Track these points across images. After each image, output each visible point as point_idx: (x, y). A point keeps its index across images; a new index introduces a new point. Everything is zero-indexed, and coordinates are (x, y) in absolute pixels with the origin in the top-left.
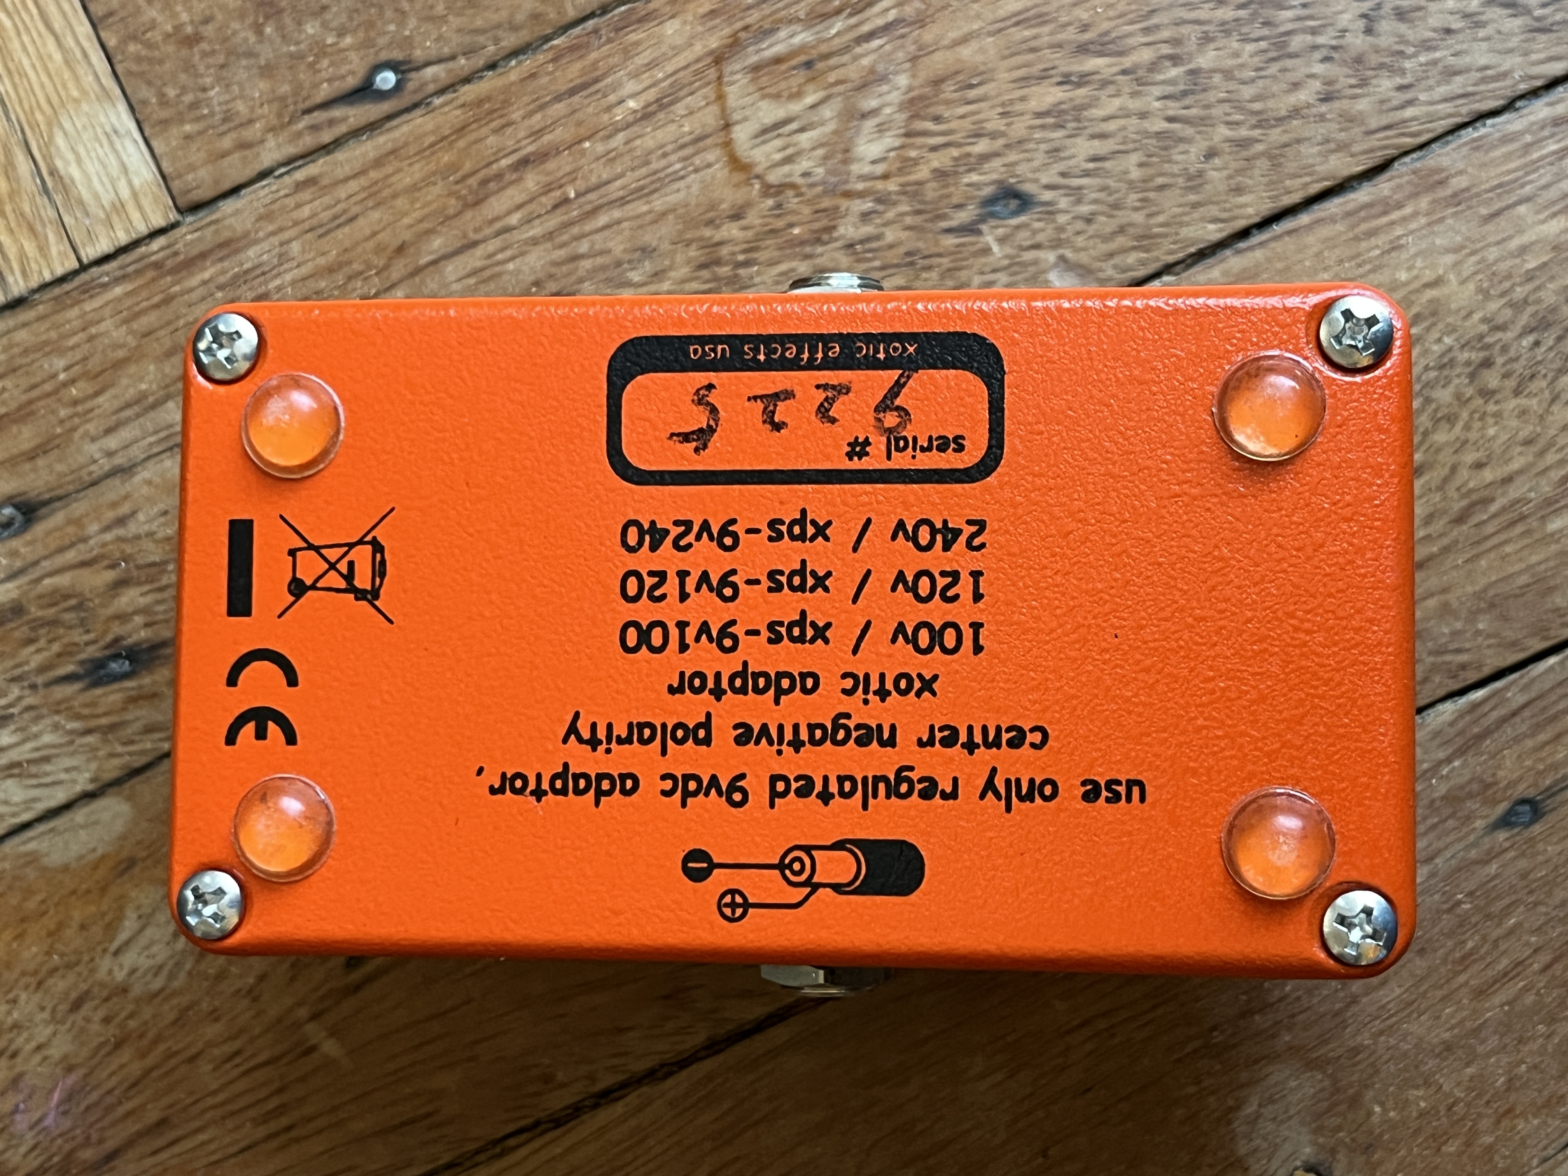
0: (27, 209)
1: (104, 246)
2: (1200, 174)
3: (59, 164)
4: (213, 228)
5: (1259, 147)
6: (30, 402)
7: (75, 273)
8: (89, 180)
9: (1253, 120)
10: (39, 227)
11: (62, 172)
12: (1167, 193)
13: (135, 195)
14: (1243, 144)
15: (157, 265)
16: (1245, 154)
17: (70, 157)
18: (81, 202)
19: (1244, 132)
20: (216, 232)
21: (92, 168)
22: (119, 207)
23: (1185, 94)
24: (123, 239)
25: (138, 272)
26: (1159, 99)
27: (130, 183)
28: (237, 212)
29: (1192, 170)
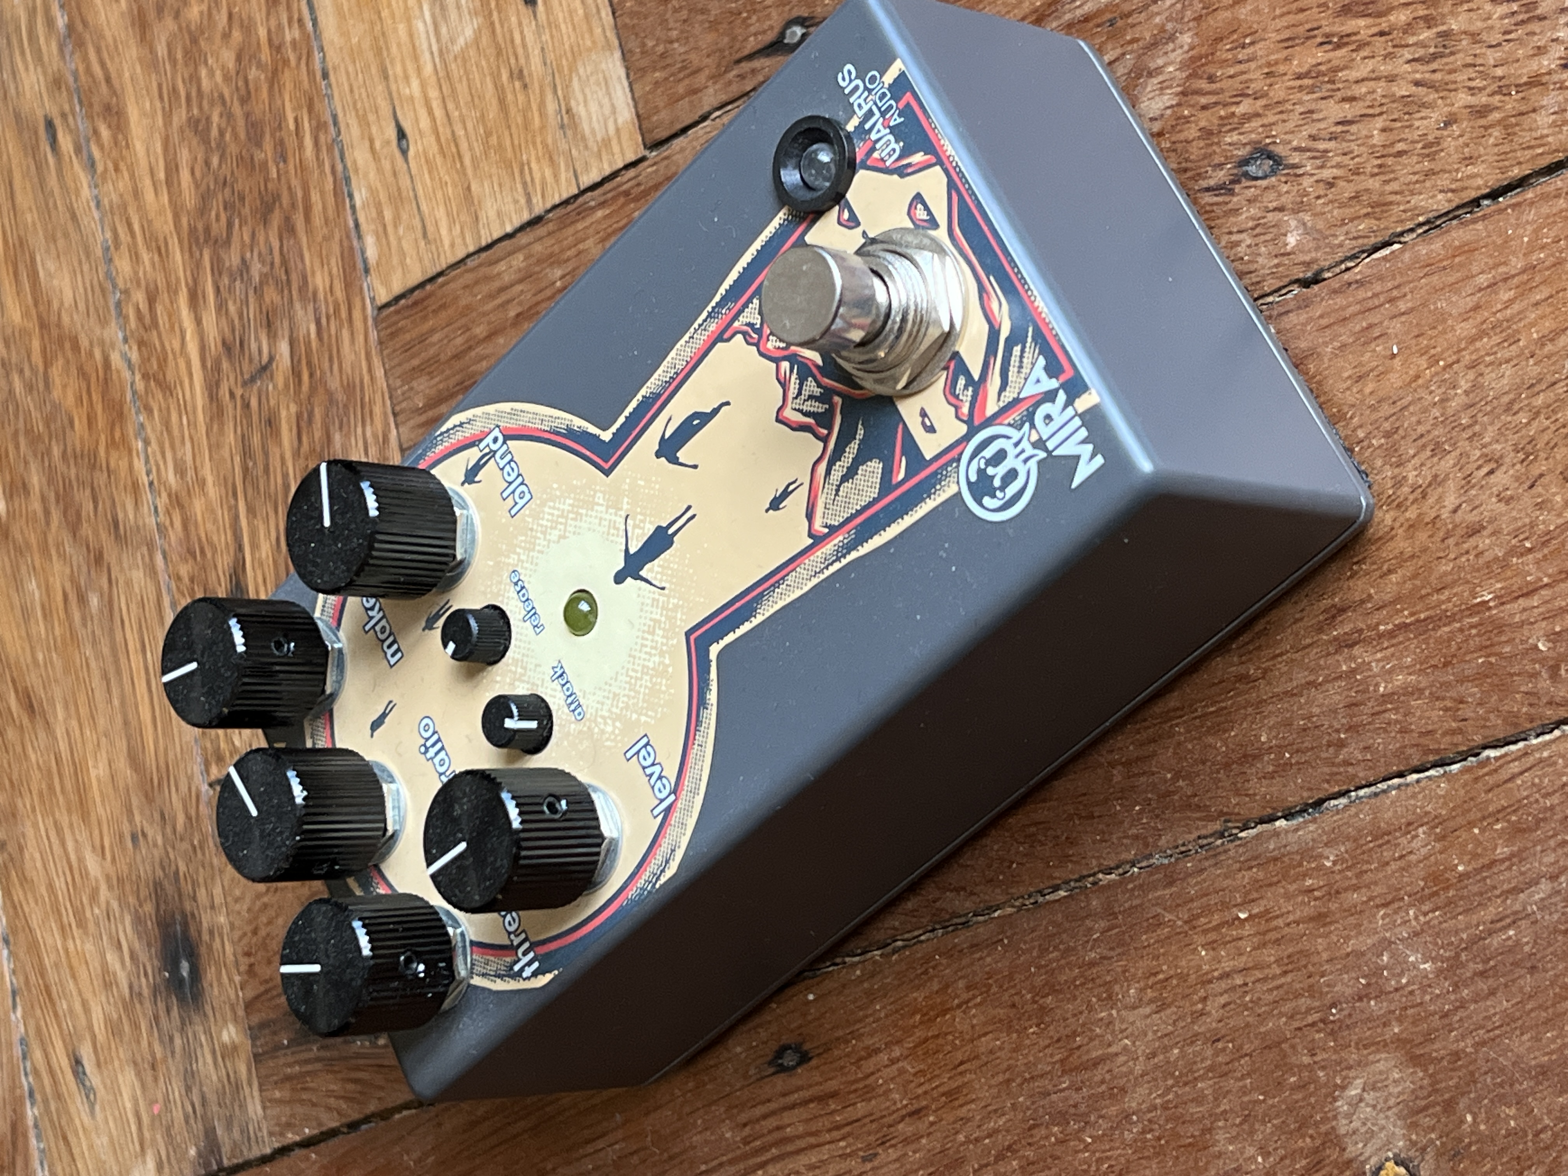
0: (550, 141)
1: (594, 176)
2: (1438, 141)
3: (573, 103)
4: (666, 162)
5: (1496, 116)
6: (538, 303)
7: (576, 197)
8: (590, 119)
9: (1494, 87)
10: (555, 157)
11: (574, 111)
12: (1404, 159)
13: (618, 130)
14: (1482, 112)
15: (627, 193)
16: (1483, 122)
17: (580, 98)
18: (583, 138)
19: (1484, 100)
20: (667, 167)
21: (593, 107)
22: (606, 143)
23: (1435, 57)
24: (607, 171)
25: (614, 198)
26: (1409, 62)
27: (616, 121)
28: (682, 150)
29: (1430, 138)
